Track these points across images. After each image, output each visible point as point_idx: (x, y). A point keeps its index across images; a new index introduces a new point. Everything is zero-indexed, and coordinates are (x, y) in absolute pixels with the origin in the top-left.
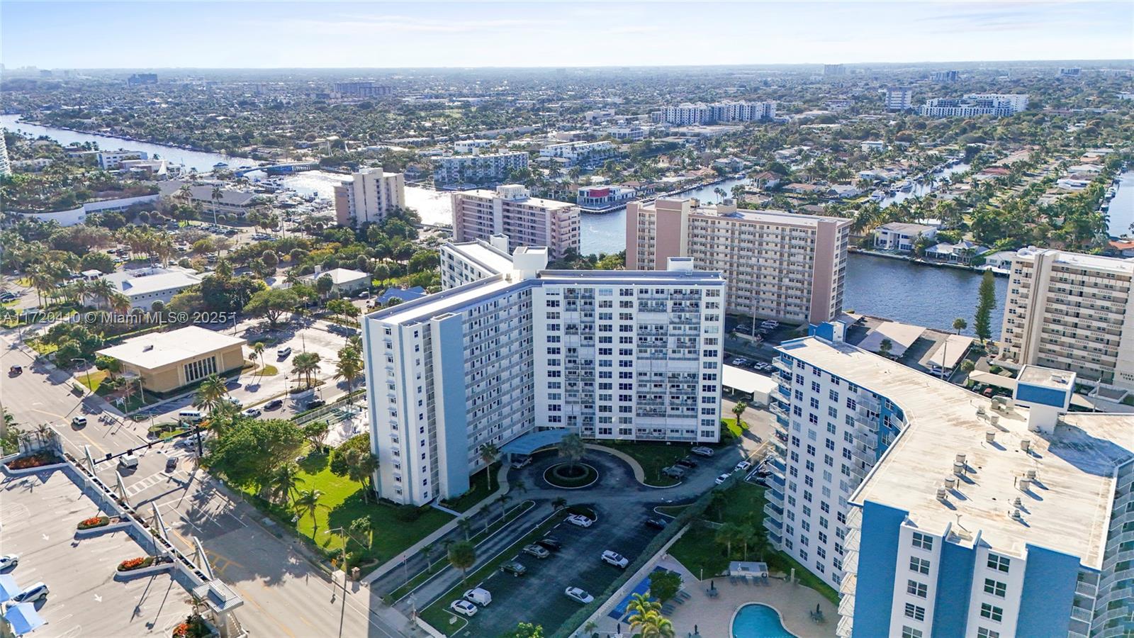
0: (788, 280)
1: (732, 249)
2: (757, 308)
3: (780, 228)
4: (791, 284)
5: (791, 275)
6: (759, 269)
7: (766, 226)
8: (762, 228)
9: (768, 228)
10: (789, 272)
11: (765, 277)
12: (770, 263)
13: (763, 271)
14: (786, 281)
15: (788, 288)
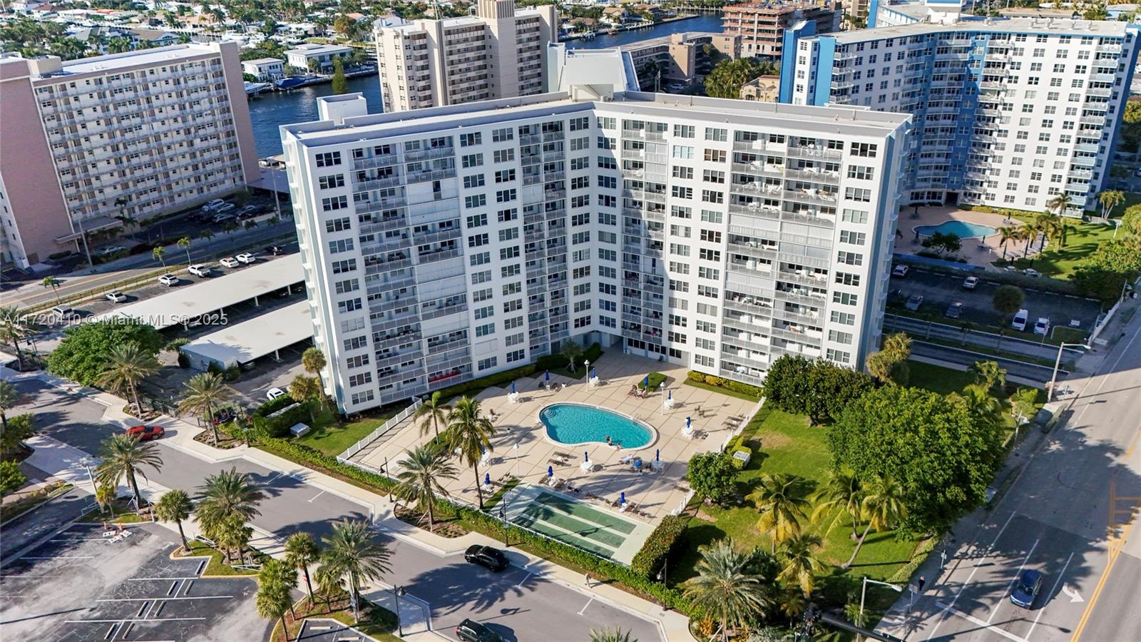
0: (199, 140)
1: (109, 122)
2: (172, 198)
3: (168, 67)
4: (205, 144)
5: (201, 132)
6: (157, 138)
7: (147, 71)
8: (143, 74)
9: (152, 72)
10: (198, 128)
11: (169, 148)
12: (171, 124)
13: (164, 140)
14: (197, 142)
15: (203, 151)
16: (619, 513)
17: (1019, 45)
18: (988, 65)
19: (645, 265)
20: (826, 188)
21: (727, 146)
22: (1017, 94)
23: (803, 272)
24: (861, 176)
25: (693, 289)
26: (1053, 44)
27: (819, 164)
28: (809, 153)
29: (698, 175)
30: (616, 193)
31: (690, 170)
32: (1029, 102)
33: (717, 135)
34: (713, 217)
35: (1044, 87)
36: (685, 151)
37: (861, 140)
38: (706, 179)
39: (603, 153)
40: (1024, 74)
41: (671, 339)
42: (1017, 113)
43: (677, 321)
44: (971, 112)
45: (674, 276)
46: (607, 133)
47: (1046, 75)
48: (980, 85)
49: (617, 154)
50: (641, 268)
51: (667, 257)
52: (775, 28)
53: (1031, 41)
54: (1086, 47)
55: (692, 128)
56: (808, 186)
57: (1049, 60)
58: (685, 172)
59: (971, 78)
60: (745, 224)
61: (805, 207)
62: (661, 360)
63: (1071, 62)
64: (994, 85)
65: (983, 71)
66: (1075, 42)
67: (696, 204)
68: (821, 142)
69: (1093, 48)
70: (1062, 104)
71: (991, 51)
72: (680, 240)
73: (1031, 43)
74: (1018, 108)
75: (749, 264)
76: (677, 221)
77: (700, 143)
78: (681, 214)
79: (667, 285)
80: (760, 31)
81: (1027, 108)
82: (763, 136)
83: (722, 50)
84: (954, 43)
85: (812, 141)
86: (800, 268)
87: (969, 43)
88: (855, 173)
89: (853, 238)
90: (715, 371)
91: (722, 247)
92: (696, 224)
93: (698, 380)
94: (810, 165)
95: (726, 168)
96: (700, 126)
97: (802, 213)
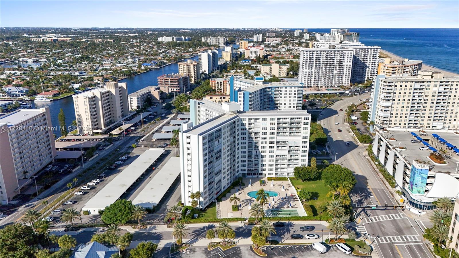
16: (290, 209)
17: (281, 89)
18: (275, 94)
19: (254, 152)
20: (297, 128)
21: (276, 121)
22: (282, 100)
23: (293, 147)
24: (306, 124)
25: (267, 156)
26: (288, 89)
27: (295, 123)
28: (293, 121)
29: (268, 129)
30: (246, 136)
31: (266, 128)
32: (285, 102)
33: (273, 119)
34: (272, 138)
35: (288, 99)
36: (265, 124)
37: (306, 117)
38: (270, 129)
39: (243, 127)
40: (283, 96)
41: (261, 171)
42: (283, 105)
43: (263, 165)
44: (273, 106)
45: (263, 154)
46: (244, 122)
47: (288, 96)
48: (274, 99)
49: (247, 127)
50: (253, 154)
51: (261, 150)
52: (177, 83)
53: (284, 88)
54: (295, 89)
55: (267, 118)
56: (293, 128)
57: (288, 93)
58: (265, 129)
59: (272, 98)
60: (280, 138)
61: (293, 133)
62: (257, 177)
63: (293, 92)
64: (277, 99)
65: (274, 96)
66: (293, 88)
67: (268, 136)
68: (295, 118)
69: (297, 89)
70: (292, 102)
71: (275, 91)
72: (264, 145)
73: (284, 89)
74: (283, 104)
75: (280, 148)
76: (263, 140)
77: (269, 121)
78: (264, 139)
79: (260, 157)
80: (171, 84)
81: (285, 104)
82: (282, 118)
83: (164, 91)
84: (267, 90)
85: (293, 118)
86: (292, 146)
87: (270, 90)
88: (305, 124)
89: (305, 138)
90: (274, 176)
91: (275, 145)
92: (268, 140)
93: (270, 179)
94: (293, 123)
95: (276, 126)
96: (269, 118)
97: (292, 134)
